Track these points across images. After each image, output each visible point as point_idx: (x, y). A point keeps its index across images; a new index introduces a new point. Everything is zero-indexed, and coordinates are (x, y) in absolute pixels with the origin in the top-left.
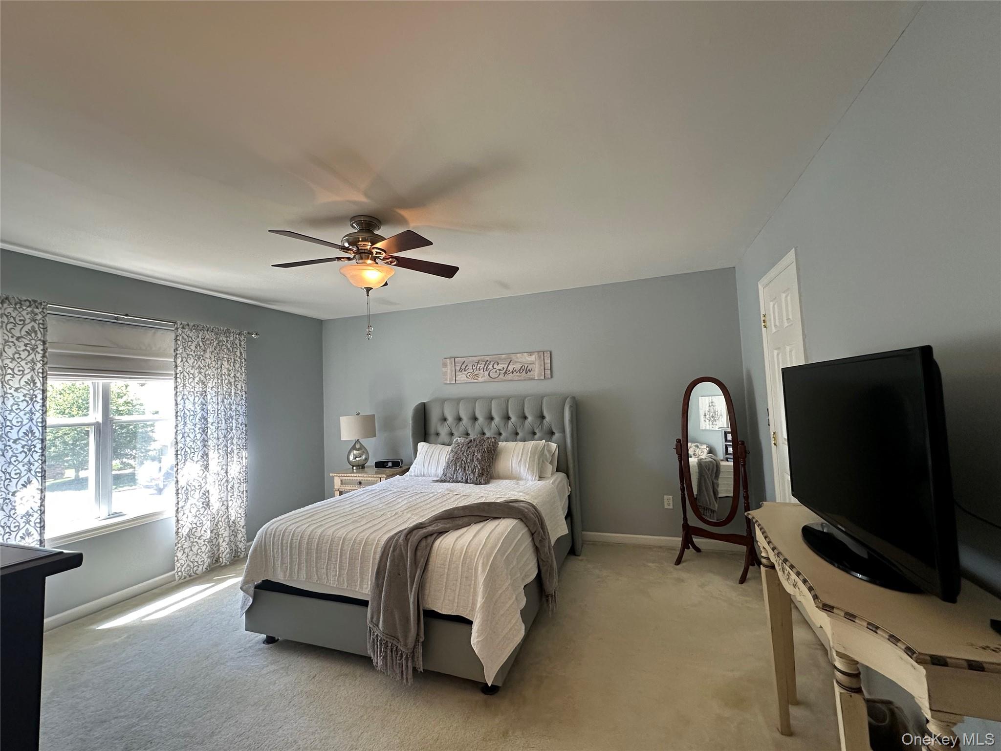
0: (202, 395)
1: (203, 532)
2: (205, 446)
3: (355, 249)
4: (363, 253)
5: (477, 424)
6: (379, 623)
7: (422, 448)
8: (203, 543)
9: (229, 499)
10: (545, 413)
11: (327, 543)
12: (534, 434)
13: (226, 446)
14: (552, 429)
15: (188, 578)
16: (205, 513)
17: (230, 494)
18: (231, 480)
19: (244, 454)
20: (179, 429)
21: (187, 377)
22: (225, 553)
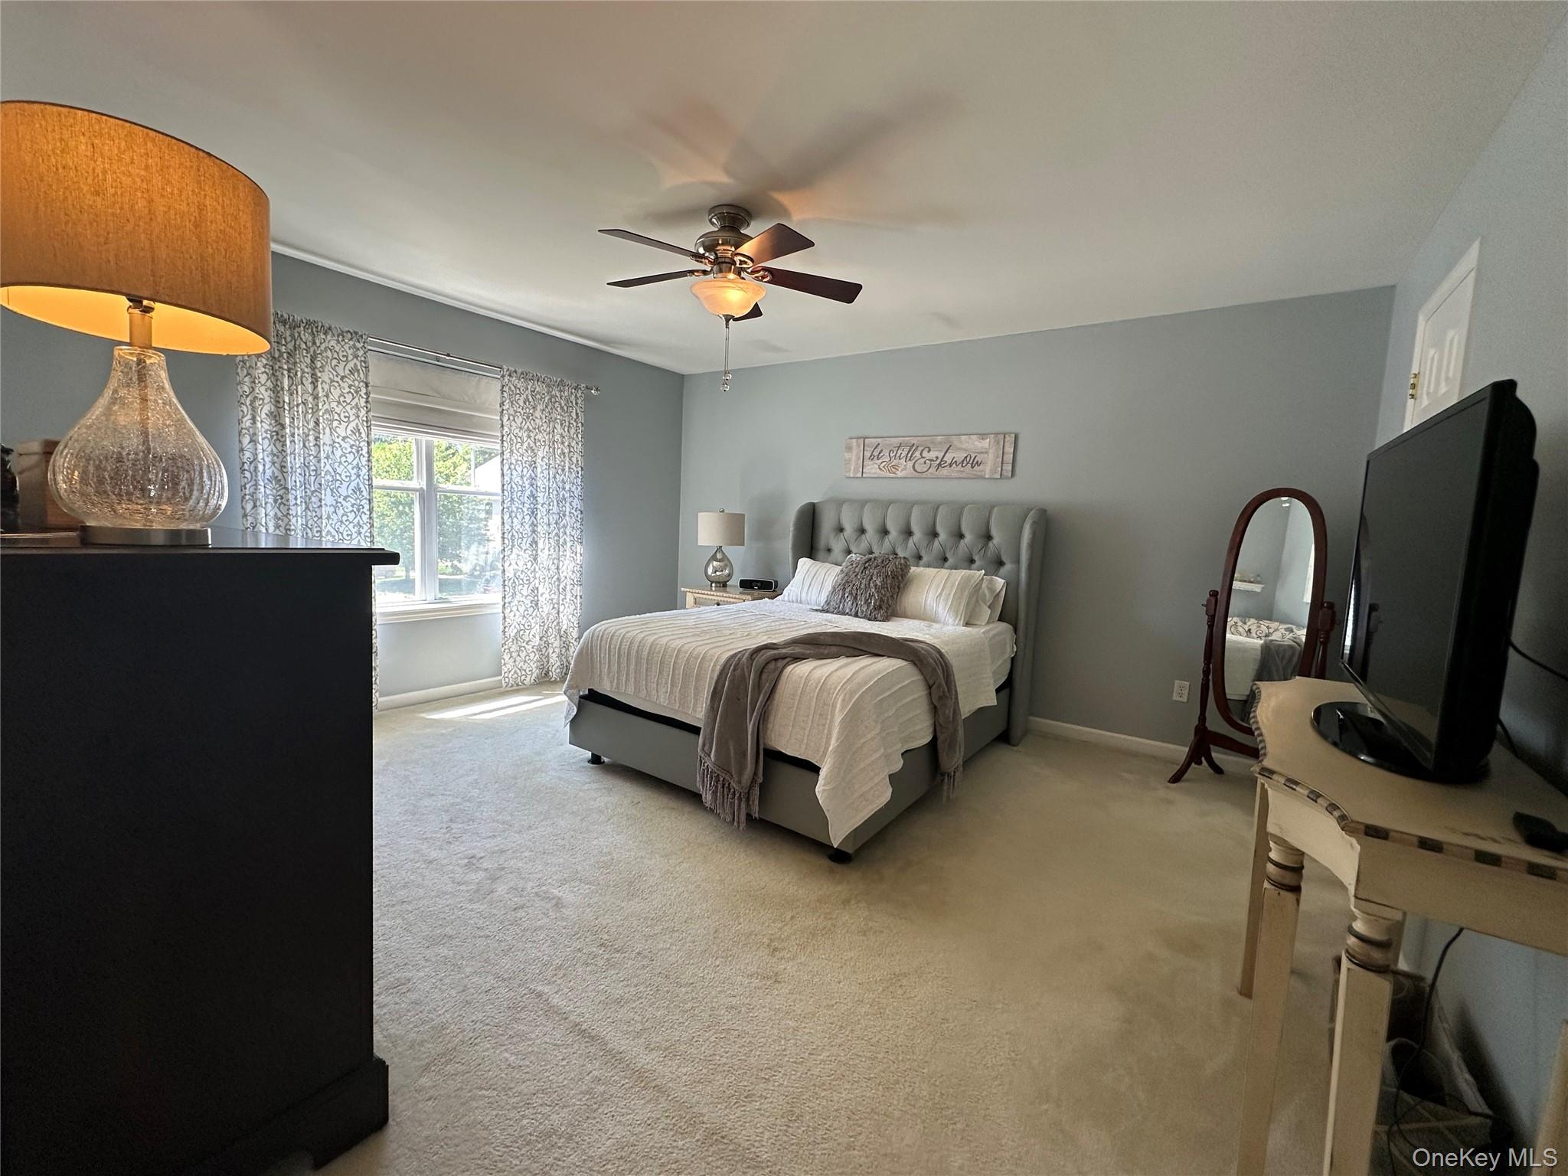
0: (531, 465)
1: (531, 636)
2: (534, 531)
3: (712, 257)
4: (723, 263)
5: (887, 540)
6: (711, 752)
7: (804, 565)
8: (531, 650)
9: (561, 602)
10: (994, 532)
11: (659, 651)
12: (972, 561)
13: (557, 535)
14: (1000, 556)
15: (515, 687)
16: (534, 614)
17: (562, 597)
18: (563, 579)
19: (579, 548)
20: (505, 506)
21: (515, 441)
22: (555, 667)
